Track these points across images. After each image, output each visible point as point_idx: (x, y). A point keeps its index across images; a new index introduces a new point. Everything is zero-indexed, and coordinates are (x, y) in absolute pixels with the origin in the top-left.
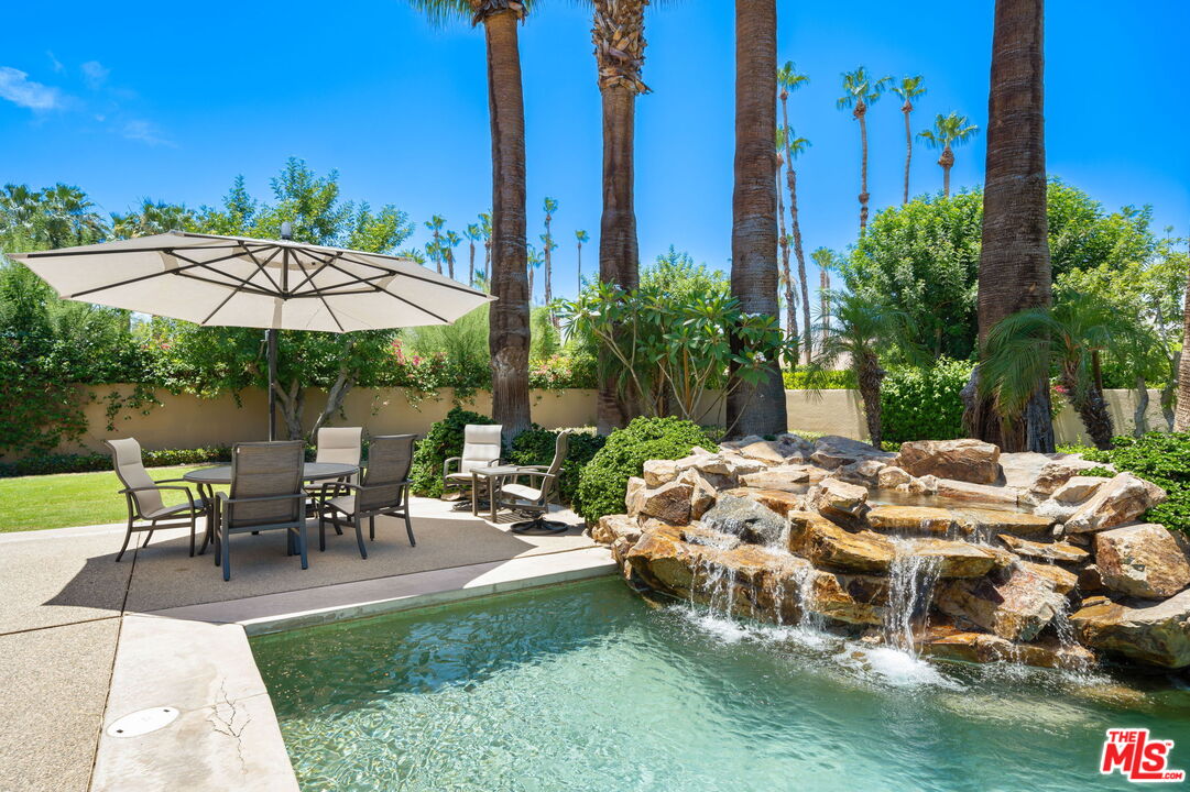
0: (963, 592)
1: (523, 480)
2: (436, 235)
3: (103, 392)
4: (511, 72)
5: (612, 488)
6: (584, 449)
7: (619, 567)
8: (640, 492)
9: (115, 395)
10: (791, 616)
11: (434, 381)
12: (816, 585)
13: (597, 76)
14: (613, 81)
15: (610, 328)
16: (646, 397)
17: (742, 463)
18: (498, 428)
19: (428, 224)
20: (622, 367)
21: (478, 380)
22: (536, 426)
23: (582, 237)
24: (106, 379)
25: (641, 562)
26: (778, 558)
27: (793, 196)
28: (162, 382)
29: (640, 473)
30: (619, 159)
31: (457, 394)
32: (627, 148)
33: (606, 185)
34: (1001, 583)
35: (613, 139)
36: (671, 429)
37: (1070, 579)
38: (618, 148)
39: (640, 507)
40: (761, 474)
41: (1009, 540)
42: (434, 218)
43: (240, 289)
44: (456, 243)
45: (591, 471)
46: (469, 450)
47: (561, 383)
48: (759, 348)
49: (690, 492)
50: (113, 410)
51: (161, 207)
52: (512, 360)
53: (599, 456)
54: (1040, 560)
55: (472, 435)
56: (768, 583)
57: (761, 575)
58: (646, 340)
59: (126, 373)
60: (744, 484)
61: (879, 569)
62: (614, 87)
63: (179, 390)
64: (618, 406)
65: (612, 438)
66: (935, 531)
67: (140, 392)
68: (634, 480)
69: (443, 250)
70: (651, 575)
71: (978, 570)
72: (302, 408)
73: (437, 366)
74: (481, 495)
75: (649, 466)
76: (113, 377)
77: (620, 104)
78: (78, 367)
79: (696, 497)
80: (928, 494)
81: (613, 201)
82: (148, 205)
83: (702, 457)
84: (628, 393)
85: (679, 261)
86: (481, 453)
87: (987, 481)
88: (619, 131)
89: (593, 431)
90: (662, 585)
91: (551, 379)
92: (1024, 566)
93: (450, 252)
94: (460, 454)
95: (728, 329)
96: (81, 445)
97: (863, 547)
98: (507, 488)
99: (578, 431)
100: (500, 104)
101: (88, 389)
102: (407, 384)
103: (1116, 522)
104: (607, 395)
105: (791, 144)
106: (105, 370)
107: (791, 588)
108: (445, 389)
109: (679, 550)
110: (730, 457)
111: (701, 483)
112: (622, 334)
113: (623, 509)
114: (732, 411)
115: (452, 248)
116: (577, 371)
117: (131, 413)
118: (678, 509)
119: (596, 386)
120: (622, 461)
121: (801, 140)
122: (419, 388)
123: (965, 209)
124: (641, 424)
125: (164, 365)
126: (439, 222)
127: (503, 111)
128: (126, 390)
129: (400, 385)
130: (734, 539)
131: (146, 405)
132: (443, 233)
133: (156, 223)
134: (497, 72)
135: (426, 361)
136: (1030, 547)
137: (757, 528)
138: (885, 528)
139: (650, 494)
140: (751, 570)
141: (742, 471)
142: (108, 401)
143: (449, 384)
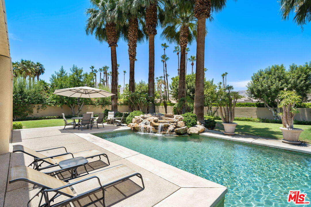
0: (165, 128)
1: (118, 119)
2: (92, 70)
3: (36, 106)
4: (115, 55)
5: (131, 120)
6: (126, 115)
7: (131, 129)
8: (134, 120)
9: (38, 106)
10: (149, 132)
11: (98, 104)
12: (152, 128)
13: (129, 58)
14: (131, 59)
15: (130, 97)
16: (136, 108)
17: (147, 116)
18: (113, 112)
19: (90, 68)
20: (132, 103)
21: (106, 104)
22: (119, 112)
23: (125, 72)
24: (37, 103)
25: (134, 128)
26: (149, 126)
27: (166, 69)
28: (47, 104)
29: (134, 118)
30: (132, 71)
31: (102, 106)
32: (133, 69)
33: (130, 75)
34: (169, 127)
35: (131, 68)
36: (138, 112)
37: (175, 126)
38: (132, 69)
39: (134, 122)
40: (149, 118)
41: (170, 123)
42: (92, 66)
43: (77, 92)
44: (97, 72)
45: (128, 118)
46: (109, 115)
47: (121, 104)
48: (151, 101)
49: (140, 120)
50: (38, 109)
51: (26, 61)
52: (115, 102)
53: (129, 116)
54: (173, 125)
55: (110, 113)
56: (147, 128)
57: (146, 128)
58: (136, 100)
59: (41, 102)
60: (146, 119)
61: (157, 126)
62: (131, 60)
63: (50, 105)
64: (132, 109)
65: (131, 113)
66: (164, 123)
67: (43, 106)
68: (133, 119)
69: (94, 74)
70: (135, 129)
71: (167, 126)
72: (74, 109)
73: (98, 101)
74: (112, 122)
75: (135, 117)
76: (38, 103)
77: (132, 62)
78: (32, 101)
79: (141, 120)
80: (167, 119)
81: (131, 77)
82: (22, 61)
83: (142, 115)
84: (133, 107)
85: (143, 83)
86: (111, 116)
87: (172, 118)
88: (132, 67)
89: (128, 113)
90: (136, 130)
91: (120, 104)
92: (171, 125)
93: (95, 74)
94: (107, 116)
95: (147, 98)
96: (32, 115)
97: (157, 124)
98: (116, 120)
99: (125, 113)
100: (113, 60)
101: (33, 105)
102: (93, 104)
103: (179, 121)
104: (130, 107)
105: (166, 58)
106: (37, 101)
107: (149, 129)
108: (100, 105)
109: (138, 126)
110: (145, 116)
111: (141, 118)
112: (132, 98)
113: (132, 122)
114: (148, 110)
115: (96, 73)
116: (124, 102)
117: (41, 109)
118: (138, 121)
119: (128, 105)
120: (132, 116)
121: (168, 58)
122: (95, 105)
123: (188, 78)
124: (134, 111)
125: (48, 101)
126: (93, 67)
127: (113, 61)
128: (40, 105)
129: (92, 104)
130: (144, 124)
131: (44, 108)
132: (93, 70)
133: (25, 65)
134: (113, 55)
135: (96, 100)
136: (172, 124)
137: (147, 123)
138: (159, 122)
139: (135, 120)
140: (145, 127)
141: (147, 117)
142: (37, 107)
143: (101, 104)
